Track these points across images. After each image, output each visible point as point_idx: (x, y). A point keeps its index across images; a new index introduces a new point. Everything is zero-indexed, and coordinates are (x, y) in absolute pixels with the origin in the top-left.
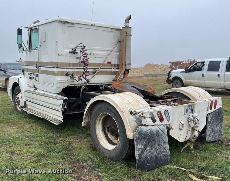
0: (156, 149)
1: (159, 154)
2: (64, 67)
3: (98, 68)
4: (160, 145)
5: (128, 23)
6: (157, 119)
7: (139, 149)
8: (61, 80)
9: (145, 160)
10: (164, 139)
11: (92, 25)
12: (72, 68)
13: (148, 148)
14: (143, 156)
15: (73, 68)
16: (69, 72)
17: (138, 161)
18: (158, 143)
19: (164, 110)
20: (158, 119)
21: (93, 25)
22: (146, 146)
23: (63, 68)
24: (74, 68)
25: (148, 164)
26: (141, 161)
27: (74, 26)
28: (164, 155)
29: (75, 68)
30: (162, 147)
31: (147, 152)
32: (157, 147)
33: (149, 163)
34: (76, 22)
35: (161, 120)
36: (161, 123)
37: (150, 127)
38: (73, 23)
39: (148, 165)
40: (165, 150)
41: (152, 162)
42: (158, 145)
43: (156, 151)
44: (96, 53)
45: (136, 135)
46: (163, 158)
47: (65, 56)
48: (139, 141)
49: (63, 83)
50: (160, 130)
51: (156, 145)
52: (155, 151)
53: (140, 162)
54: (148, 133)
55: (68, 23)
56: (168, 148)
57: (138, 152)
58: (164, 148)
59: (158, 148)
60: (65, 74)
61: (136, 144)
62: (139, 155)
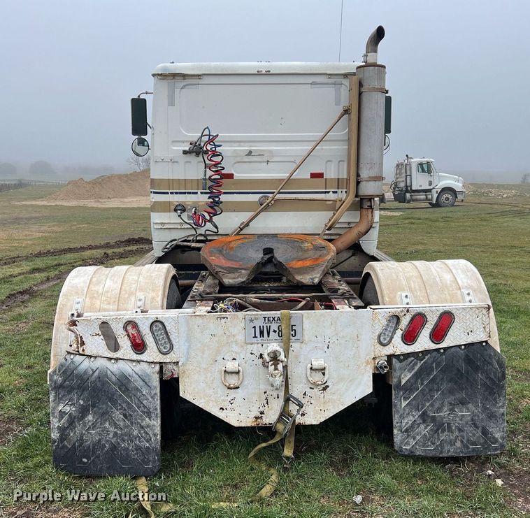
0: (116, 426)
1: (124, 440)
2: (169, 191)
3: (273, 193)
4: (131, 416)
5: (376, 52)
6: (125, 343)
7: (62, 414)
8: (163, 224)
9: (79, 446)
10: (145, 402)
11: (259, 74)
12: (193, 193)
13: (90, 417)
14: (71, 435)
15: (196, 193)
16: (185, 202)
17: (58, 445)
18: (125, 410)
19: (152, 321)
20: (129, 344)
21: (264, 72)
22: (84, 411)
23: (167, 193)
24: (199, 192)
25: (85, 460)
26: (64, 446)
27: (201, 82)
28: (138, 448)
29: (202, 193)
30: (138, 423)
31: (85, 426)
32: (118, 420)
33: (88, 459)
34: (207, 73)
35: (139, 347)
36: (135, 357)
37: (100, 363)
38: (199, 75)
39: (84, 463)
40: (146, 433)
41: (98, 457)
42: (125, 416)
43: (116, 430)
44: (270, 151)
45: (55, 377)
46: (135, 455)
47: (173, 162)
48: (62, 393)
49: (167, 230)
50: (134, 375)
51: (118, 415)
52: (112, 429)
53: (62, 448)
54: (93, 377)
55: (184, 76)
56: (158, 430)
57: (59, 421)
58: (142, 427)
59: (122, 424)
60: (173, 208)
61: (54, 401)
62: (62, 430)
